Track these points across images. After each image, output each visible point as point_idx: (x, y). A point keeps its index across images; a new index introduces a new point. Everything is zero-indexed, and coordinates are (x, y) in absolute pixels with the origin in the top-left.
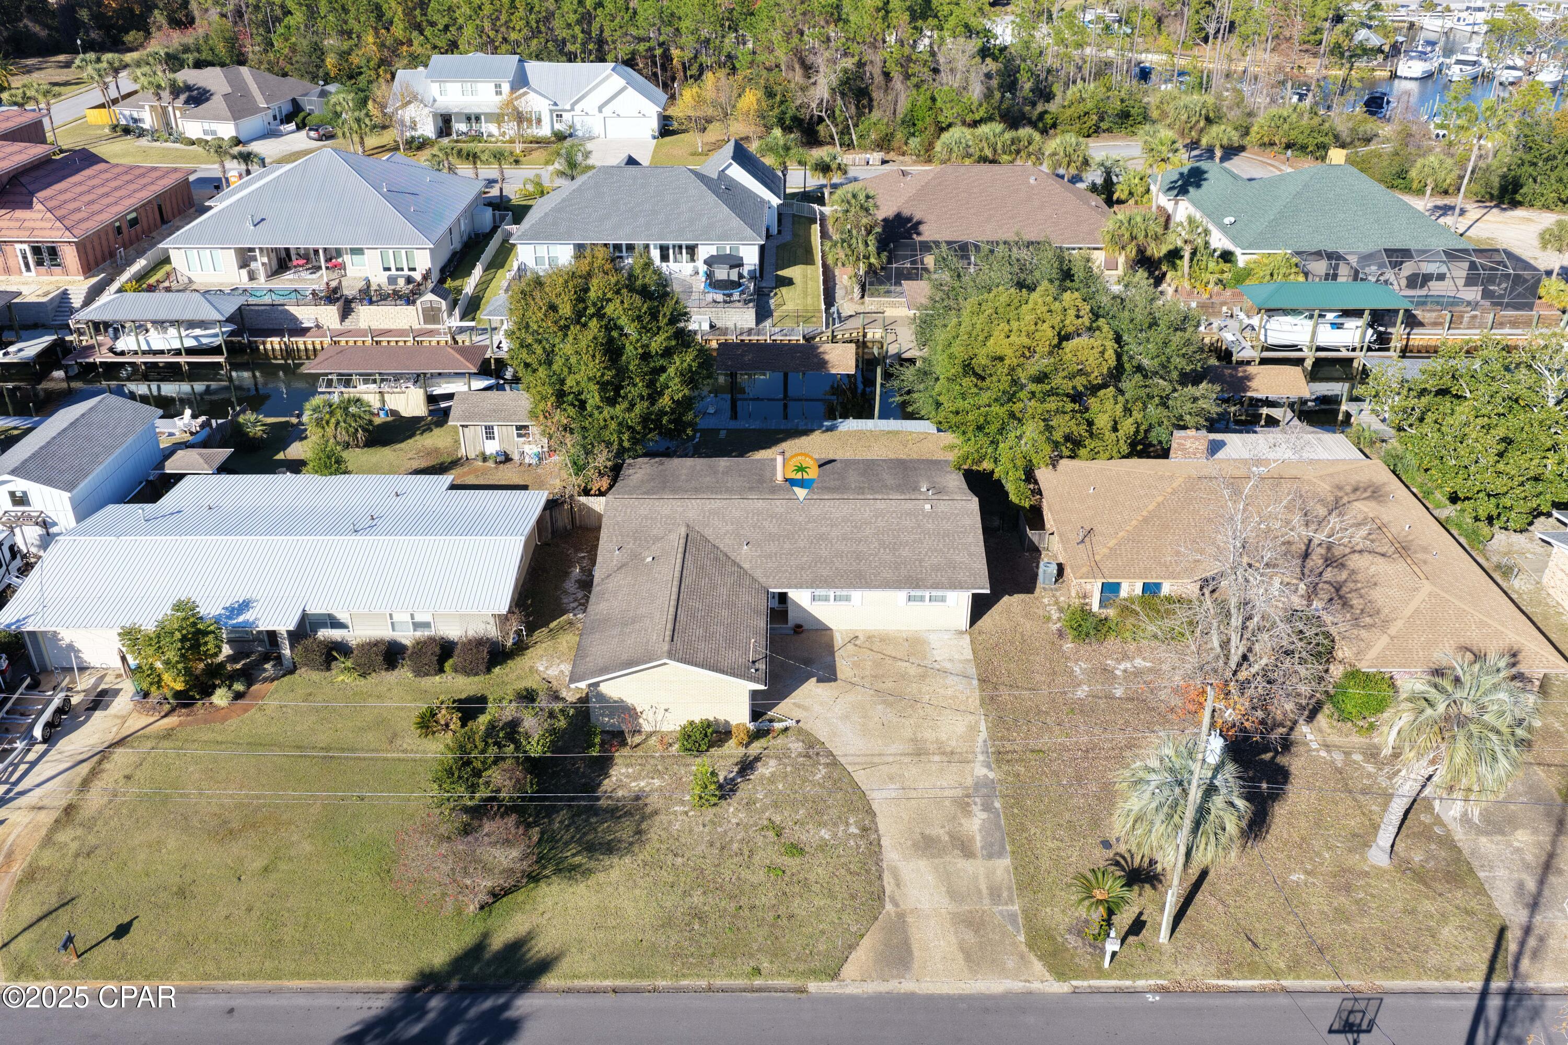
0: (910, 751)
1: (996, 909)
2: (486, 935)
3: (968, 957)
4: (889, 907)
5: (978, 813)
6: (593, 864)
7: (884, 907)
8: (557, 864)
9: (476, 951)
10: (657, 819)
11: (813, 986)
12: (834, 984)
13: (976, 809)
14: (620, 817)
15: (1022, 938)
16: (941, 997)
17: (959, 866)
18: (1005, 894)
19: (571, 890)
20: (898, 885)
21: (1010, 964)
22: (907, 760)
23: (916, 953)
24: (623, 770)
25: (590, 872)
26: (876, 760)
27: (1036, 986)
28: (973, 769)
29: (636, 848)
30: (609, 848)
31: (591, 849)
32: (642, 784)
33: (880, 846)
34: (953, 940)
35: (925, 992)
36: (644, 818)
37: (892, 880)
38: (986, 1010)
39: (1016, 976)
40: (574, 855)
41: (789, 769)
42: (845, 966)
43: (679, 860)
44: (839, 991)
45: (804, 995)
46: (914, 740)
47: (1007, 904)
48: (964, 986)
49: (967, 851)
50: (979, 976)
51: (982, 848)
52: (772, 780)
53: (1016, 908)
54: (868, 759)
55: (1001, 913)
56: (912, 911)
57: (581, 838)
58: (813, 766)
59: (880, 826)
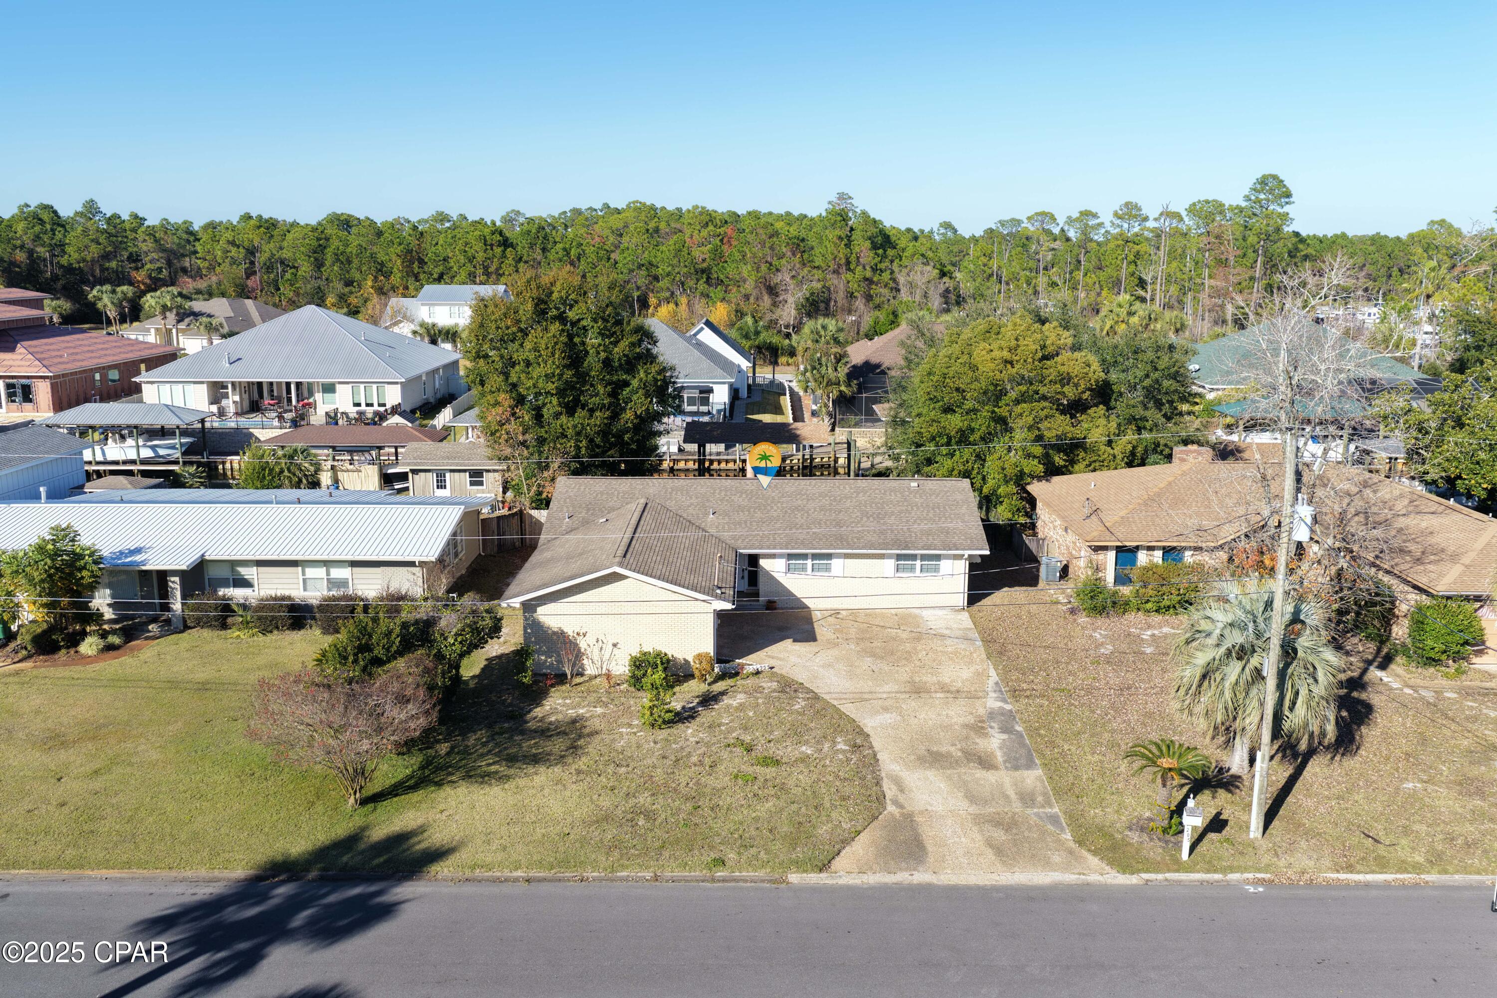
0: (907, 689)
1: (1029, 811)
2: (364, 829)
3: (999, 852)
4: (891, 808)
5: (996, 735)
6: (512, 771)
7: (885, 809)
8: (466, 772)
9: (350, 842)
10: (598, 738)
11: (794, 878)
12: (823, 875)
13: (993, 732)
14: (551, 736)
15: (1068, 836)
16: (969, 888)
17: (976, 776)
18: (1040, 799)
19: (482, 792)
20: (902, 791)
21: (1056, 858)
22: (903, 696)
23: (930, 848)
24: (560, 701)
25: (508, 778)
26: (866, 696)
27: (1094, 878)
28: (985, 703)
29: (570, 760)
30: (536, 760)
31: (512, 760)
32: (581, 711)
33: (876, 759)
34: (978, 837)
35: (946, 882)
36: (580, 736)
37: (893, 787)
38: (1031, 899)
39: (1066, 868)
40: (489, 765)
41: (760, 701)
42: (837, 859)
43: (623, 770)
44: (830, 882)
45: (783, 885)
46: (912, 682)
47: (1043, 807)
48: (998, 878)
49: (985, 762)
50: (1016, 869)
51: (1005, 762)
52: (741, 707)
53: (1055, 810)
54: (857, 696)
55: (1037, 815)
56: (921, 813)
57: (500, 752)
58: (790, 698)
59: (875, 744)
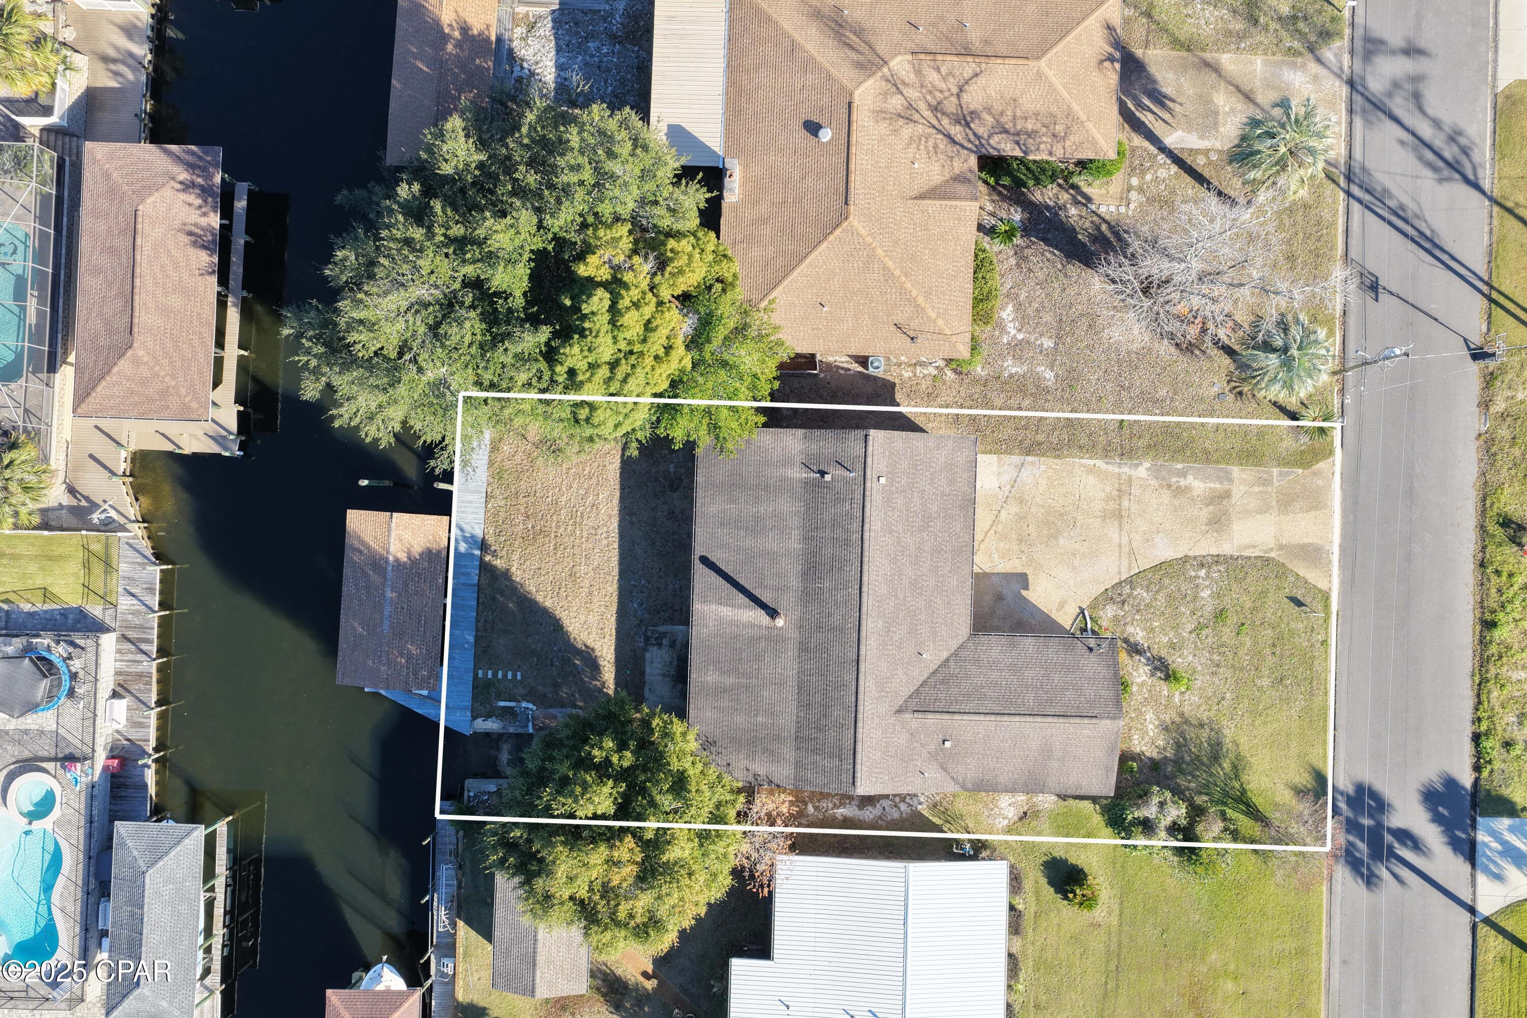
0: (1116, 523)
1: (1276, 484)
3: (1316, 508)
4: (1273, 555)
5: (1187, 482)
6: (1231, 755)
7: (1273, 559)
8: (1231, 779)
10: (1187, 713)
12: (1332, 595)
13: (1183, 482)
14: (1185, 740)
15: (1300, 471)
17: (1238, 503)
18: (1263, 476)
19: (1254, 767)
20: (1254, 547)
21: (1320, 482)
22: (1126, 527)
23: (1310, 540)
24: (1136, 742)
25: (1238, 757)
26: (1125, 550)
27: (1338, 468)
28: (1138, 478)
29: (1216, 727)
30: (1216, 745)
31: (1216, 758)
32: (1151, 727)
33: (1218, 556)
34: (1299, 516)
36: (1187, 722)
37: (1251, 550)
39: (1328, 480)
40: (1222, 769)
41: (1137, 617)
42: (1318, 586)
44: (1337, 591)
46: (1103, 518)
47: (1272, 476)
48: (1337, 514)
49: (1224, 495)
50: (1329, 503)
51: (1221, 484)
52: (1148, 631)
53: (1275, 471)
54: (1124, 556)
55: (1279, 481)
56: (1277, 539)
57: (1205, 766)
58: (1133, 599)
59: (1197, 554)
